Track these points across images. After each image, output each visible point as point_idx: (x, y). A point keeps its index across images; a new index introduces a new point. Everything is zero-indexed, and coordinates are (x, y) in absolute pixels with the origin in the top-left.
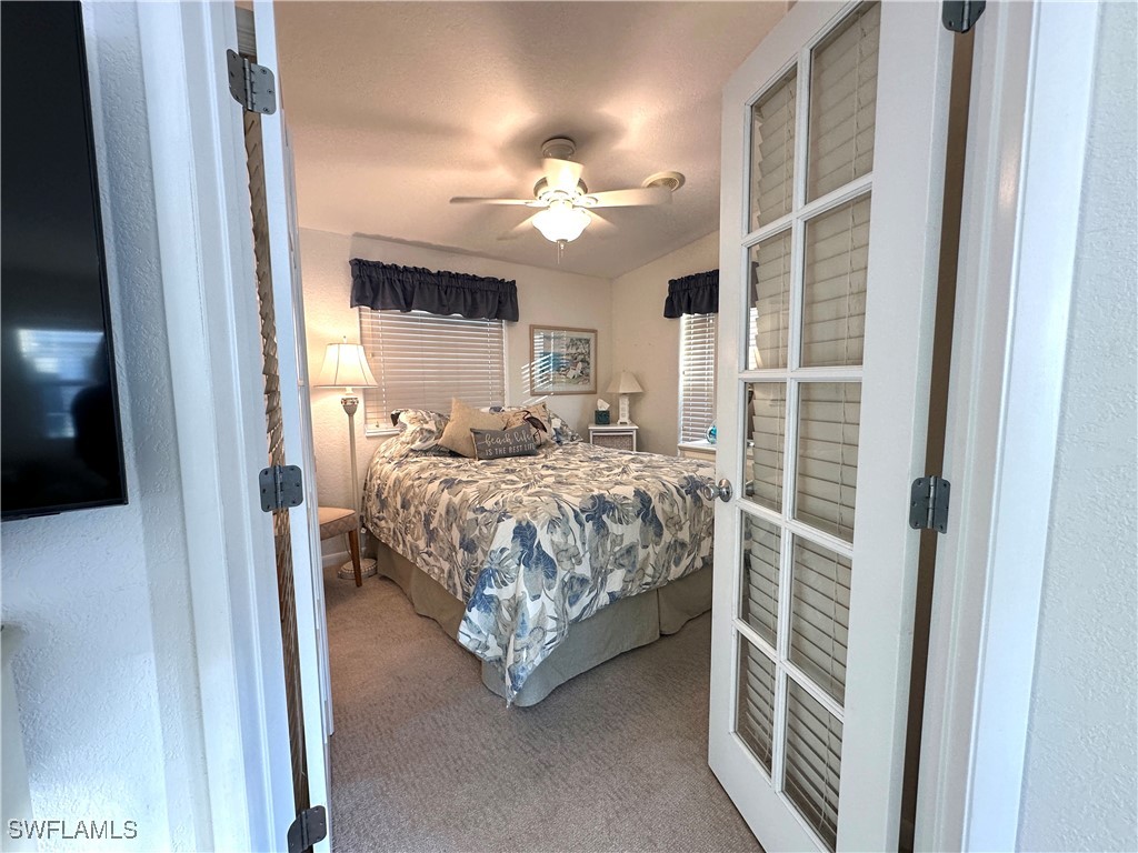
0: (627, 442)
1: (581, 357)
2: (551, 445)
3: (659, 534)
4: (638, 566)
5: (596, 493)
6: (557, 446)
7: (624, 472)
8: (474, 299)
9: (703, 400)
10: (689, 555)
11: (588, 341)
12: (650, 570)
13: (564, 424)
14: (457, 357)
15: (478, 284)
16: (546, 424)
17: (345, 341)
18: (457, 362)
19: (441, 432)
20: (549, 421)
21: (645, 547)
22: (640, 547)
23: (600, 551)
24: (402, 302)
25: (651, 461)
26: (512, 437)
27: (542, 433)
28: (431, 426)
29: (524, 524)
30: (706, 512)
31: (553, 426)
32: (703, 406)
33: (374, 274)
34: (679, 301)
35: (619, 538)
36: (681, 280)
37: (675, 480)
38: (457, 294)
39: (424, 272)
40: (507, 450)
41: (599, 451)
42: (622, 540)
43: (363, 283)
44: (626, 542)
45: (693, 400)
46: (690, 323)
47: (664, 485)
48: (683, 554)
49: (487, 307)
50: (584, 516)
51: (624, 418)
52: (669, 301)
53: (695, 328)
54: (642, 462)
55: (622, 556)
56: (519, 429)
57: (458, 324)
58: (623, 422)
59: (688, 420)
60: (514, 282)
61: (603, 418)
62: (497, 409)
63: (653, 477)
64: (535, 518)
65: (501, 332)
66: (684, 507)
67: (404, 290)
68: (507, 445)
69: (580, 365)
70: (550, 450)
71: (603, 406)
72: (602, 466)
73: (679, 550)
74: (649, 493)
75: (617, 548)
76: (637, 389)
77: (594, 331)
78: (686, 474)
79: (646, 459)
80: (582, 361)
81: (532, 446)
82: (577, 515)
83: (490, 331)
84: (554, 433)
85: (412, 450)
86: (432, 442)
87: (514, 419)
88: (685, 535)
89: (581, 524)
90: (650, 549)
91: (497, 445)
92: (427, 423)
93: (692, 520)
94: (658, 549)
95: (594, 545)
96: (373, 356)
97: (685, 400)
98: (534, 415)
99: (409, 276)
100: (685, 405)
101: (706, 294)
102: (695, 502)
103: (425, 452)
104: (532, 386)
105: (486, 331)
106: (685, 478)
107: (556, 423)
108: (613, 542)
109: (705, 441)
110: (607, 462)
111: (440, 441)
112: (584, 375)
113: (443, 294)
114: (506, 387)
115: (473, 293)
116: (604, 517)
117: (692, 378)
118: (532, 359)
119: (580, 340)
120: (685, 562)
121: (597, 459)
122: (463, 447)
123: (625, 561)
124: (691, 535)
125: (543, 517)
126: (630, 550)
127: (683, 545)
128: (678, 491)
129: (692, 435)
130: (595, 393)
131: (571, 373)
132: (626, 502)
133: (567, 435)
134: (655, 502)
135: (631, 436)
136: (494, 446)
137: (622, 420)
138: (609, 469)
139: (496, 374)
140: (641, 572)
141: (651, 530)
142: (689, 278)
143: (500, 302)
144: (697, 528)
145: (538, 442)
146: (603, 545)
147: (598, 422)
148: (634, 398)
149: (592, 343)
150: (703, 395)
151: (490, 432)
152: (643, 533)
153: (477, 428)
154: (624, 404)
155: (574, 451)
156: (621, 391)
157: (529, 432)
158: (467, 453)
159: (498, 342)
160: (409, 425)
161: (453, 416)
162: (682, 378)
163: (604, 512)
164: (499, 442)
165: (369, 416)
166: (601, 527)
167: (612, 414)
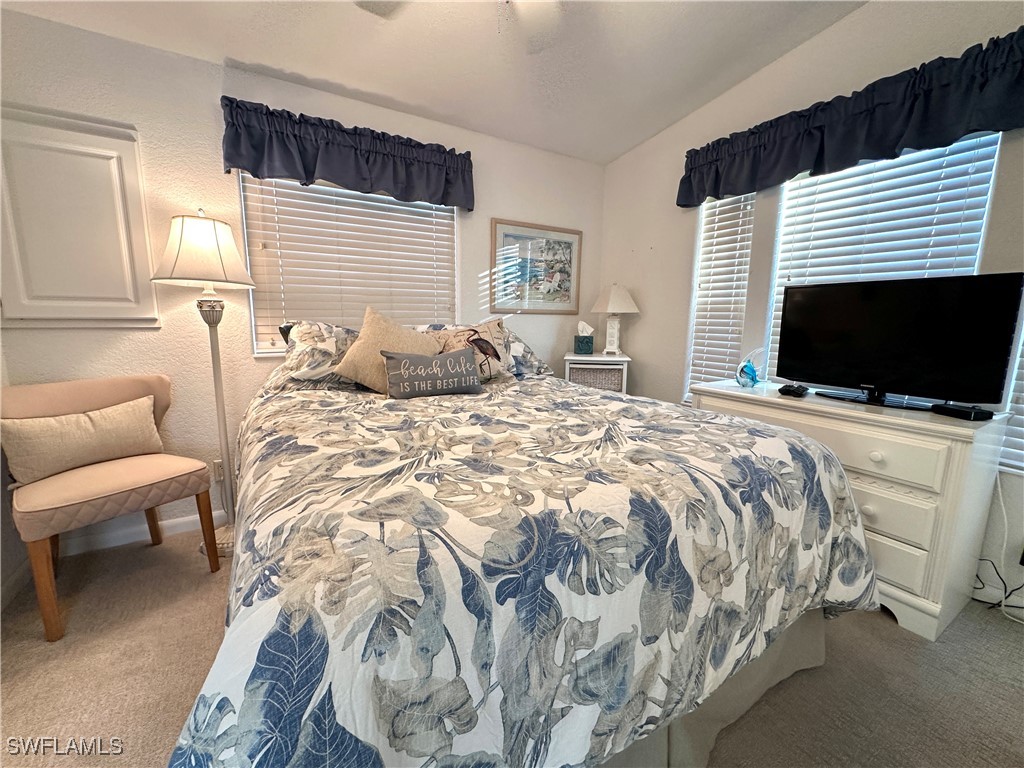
0: (614, 378)
1: (558, 266)
2: (506, 380)
3: (683, 605)
4: (631, 690)
5: (535, 510)
6: (515, 380)
7: (609, 438)
8: (409, 175)
9: (727, 325)
10: (743, 637)
11: (569, 245)
12: (659, 691)
13: (528, 351)
14: (390, 256)
15: (415, 153)
16: (500, 350)
17: (201, 214)
18: (390, 264)
19: (341, 353)
20: (507, 347)
21: (650, 640)
22: (639, 642)
23: (535, 671)
24: (300, 168)
25: (655, 415)
26: (443, 366)
27: (493, 361)
28: (330, 346)
29: (296, 626)
30: (780, 537)
31: (513, 353)
32: (727, 332)
33: (254, 122)
34: (701, 180)
35: (588, 630)
36: (707, 149)
37: (715, 469)
38: (384, 166)
39: (332, 127)
40: (434, 385)
41: (573, 391)
42: (595, 635)
43: (237, 135)
44: (605, 638)
45: (711, 324)
46: (714, 214)
47: (695, 481)
48: (730, 636)
49: (428, 186)
50: (490, 587)
51: (612, 346)
52: (686, 183)
53: (720, 221)
54: (640, 417)
55: (592, 671)
56: (457, 356)
57: (390, 210)
58: (610, 350)
59: (702, 352)
60: (469, 153)
61: (584, 345)
62: (437, 327)
63: (669, 457)
64: (335, 604)
65: (452, 226)
66: (740, 532)
67: (303, 152)
68: (434, 378)
69: (558, 276)
70: (503, 386)
71: (586, 330)
72: (572, 421)
73: (723, 629)
74: (663, 503)
75: (581, 654)
76: (634, 310)
77: (579, 233)
78: (734, 453)
79: (647, 411)
80: (561, 271)
81: (474, 380)
82: (470, 589)
83: (437, 224)
84: (513, 362)
85: (293, 380)
86: (326, 369)
87: (454, 341)
88: (736, 595)
89: (480, 612)
90: (663, 644)
91: (419, 378)
92: (324, 341)
93: (753, 560)
94: (679, 639)
95: (517, 663)
96: (265, 246)
97: (698, 324)
98: (483, 336)
99: (311, 131)
100: (697, 331)
101: (747, 164)
102: (760, 520)
103: (315, 383)
104: (492, 300)
105: (431, 223)
106: (735, 462)
107: (517, 349)
108: (574, 641)
109: (733, 382)
110: (580, 414)
111: (336, 369)
112: (562, 290)
113: (362, 162)
114: (457, 301)
115: (408, 166)
116: (552, 582)
117: (711, 292)
118: (493, 264)
119: (559, 243)
120: (736, 651)
121: (566, 406)
122: (369, 378)
123: (600, 685)
124: (750, 592)
125: (365, 600)
126: (614, 656)
127: (732, 614)
128: (726, 496)
129: (706, 373)
130: (575, 313)
131: (544, 287)
132: (608, 534)
133: (532, 366)
134: (679, 528)
135: (621, 370)
136: (411, 379)
137: (609, 348)
138: (582, 430)
139: (443, 282)
140: (638, 702)
141: (667, 598)
142: (719, 143)
143: (447, 181)
144: (762, 573)
145: (487, 374)
146: (543, 656)
147: (578, 351)
148: (627, 320)
149: (575, 248)
150: (728, 317)
151: (408, 357)
152: (648, 608)
153: (391, 350)
154: (613, 329)
155: (535, 389)
156: (610, 310)
157: (473, 361)
158: (378, 386)
159: (447, 240)
160: (298, 343)
161: (363, 332)
162: (696, 293)
163: (550, 567)
164: (422, 373)
165: (261, 330)
166: (539, 609)
167: (597, 341)
